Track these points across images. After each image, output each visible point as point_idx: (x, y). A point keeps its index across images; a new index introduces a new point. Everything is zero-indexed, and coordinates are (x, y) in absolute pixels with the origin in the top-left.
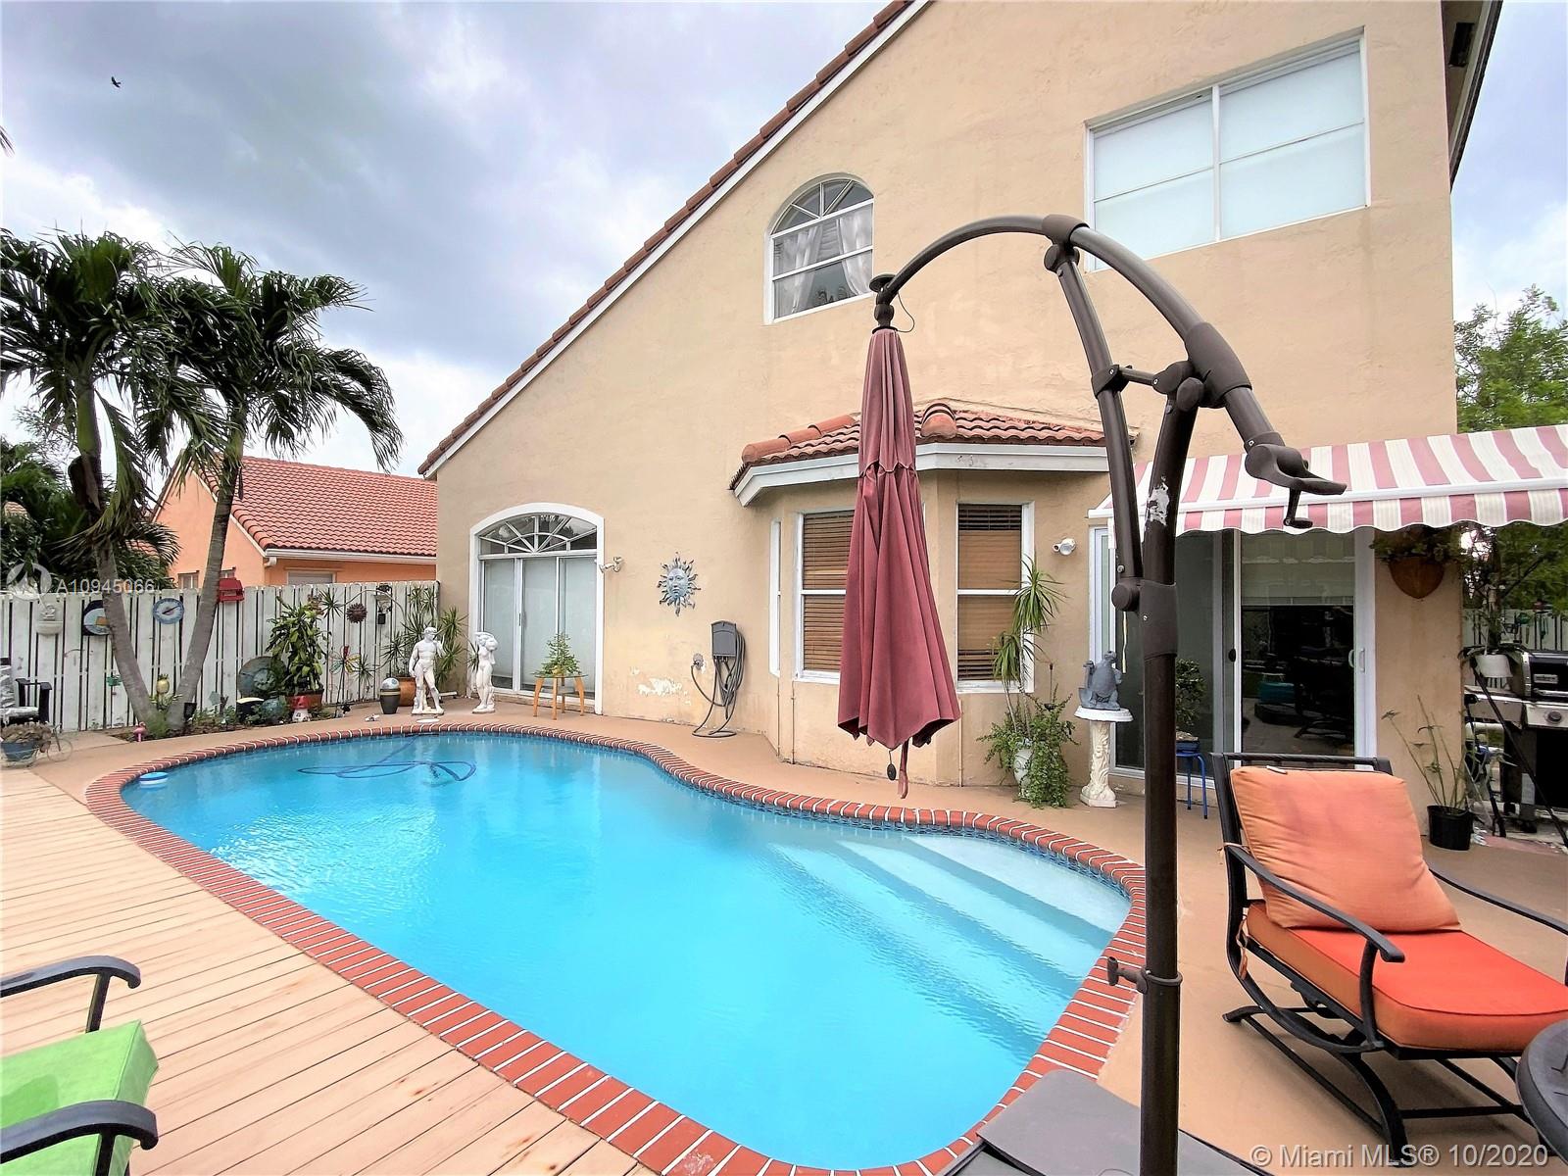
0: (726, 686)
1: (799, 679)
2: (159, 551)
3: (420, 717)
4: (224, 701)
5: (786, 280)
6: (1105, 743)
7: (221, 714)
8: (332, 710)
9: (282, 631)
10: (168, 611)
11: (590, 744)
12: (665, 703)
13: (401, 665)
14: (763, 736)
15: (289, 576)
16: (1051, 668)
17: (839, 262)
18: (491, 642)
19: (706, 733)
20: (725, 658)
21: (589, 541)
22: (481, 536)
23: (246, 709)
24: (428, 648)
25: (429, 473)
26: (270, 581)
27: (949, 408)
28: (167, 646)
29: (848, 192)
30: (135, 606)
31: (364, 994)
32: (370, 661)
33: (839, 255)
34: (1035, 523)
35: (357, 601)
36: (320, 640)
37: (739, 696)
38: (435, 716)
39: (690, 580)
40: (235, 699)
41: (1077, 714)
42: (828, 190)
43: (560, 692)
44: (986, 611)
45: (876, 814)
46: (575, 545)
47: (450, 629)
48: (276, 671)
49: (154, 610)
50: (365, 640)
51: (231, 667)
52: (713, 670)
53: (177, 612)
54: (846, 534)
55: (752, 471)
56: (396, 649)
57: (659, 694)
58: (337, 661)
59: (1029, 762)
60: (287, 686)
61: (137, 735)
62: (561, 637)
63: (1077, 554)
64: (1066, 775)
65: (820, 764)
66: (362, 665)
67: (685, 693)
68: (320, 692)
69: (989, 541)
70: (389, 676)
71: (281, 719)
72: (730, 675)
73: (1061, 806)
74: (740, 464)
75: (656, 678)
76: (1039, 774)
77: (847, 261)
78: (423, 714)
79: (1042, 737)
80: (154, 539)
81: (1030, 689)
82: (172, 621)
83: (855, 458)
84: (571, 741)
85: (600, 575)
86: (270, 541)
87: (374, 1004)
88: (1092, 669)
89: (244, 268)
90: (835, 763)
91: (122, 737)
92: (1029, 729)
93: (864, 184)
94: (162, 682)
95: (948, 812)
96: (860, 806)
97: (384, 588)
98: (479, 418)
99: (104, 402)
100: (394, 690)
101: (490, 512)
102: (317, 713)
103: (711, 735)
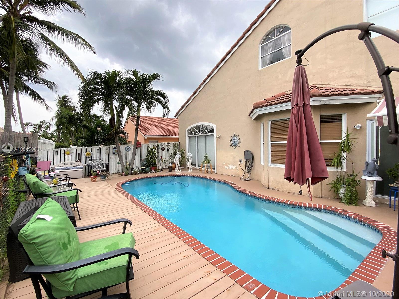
0: (248, 168)
1: (270, 166)
2: (125, 136)
3: (176, 172)
4: (138, 168)
5: (265, 57)
6: (372, 187)
7: (138, 171)
8: (159, 170)
9: (149, 153)
10: (128, 149)
11: (215, 181)
12: (232, 171)
13: (172, 161)
14: (259, 181)
15: (149, 141)
16: (353, 164)
17: (281, 49)
18: (191, 156)
19: (244, 179)
20: (248, 160)
21: (212, 131)
22: (188, 131)
23: (142, 170)
24: (178, 157)
25: (177, 117)
26: (146, 143)
27: (317, 87)
28: (128, 156)
29: (284, 29)
30: (122, 147)
31: (171, 233)
32: (166, 160)
33: (281, 47)
34: (347, 119)
35: (163, 146)
36: (156, 155)
37: (252, 170)
38: (180, 172)
39: (238, 140)
40: (141, 168)
41: (362, 178)
42: (277, 30)
43: (207, 168)
44: (329, 147)
45: (294, 204)
46: (209, 132)
47: (182, 153)
48: (148, 162)
49: (125, 149)
50: (165, 155)
51: (139, 161)
52: (245, 163)
53: (129, 149)
54: (287, 125)
55: (256, 110)
56: (171, 157)
57: (231, 169)
58: (160, 160)
59: (344, 192)
60: (150, 165)
61: (123, 174)
62: (206, 154)
63: (362, 129)
64: (357, 196)
65: (276, 189)
66: (164, 160)
67: (237, 169)
68: (156, 166)
69: (330, 126)
70: (170, 163)
71: (149, 172)
72: (249, 164)
73: (355, 205)
74: (252, 108)
75: (230, 165)
76: (348, 195)
77: (283, 49)
78: (177, 172)
79: (349, 184)
80: (124, 134)
81: (345, 170)
82: (129, 151)
83: (290, 103)
84: (210, 180)
85: (215, 139)
86: (145, 134)
87: (173, 236)
88: (367, 164)
89: (138, 74)
90: (281, 189)
91: (121, 175)
92: (345, 182)
93: (288, 26)
94: (127, 164)
95: (317, 205)
96: (289, 201)
97: (168, 143)
98: (187, 103)
99: (115, 106)
100: (171, 166)
101: (190, 125)
102: (156, 171)
103: (245, 180)
